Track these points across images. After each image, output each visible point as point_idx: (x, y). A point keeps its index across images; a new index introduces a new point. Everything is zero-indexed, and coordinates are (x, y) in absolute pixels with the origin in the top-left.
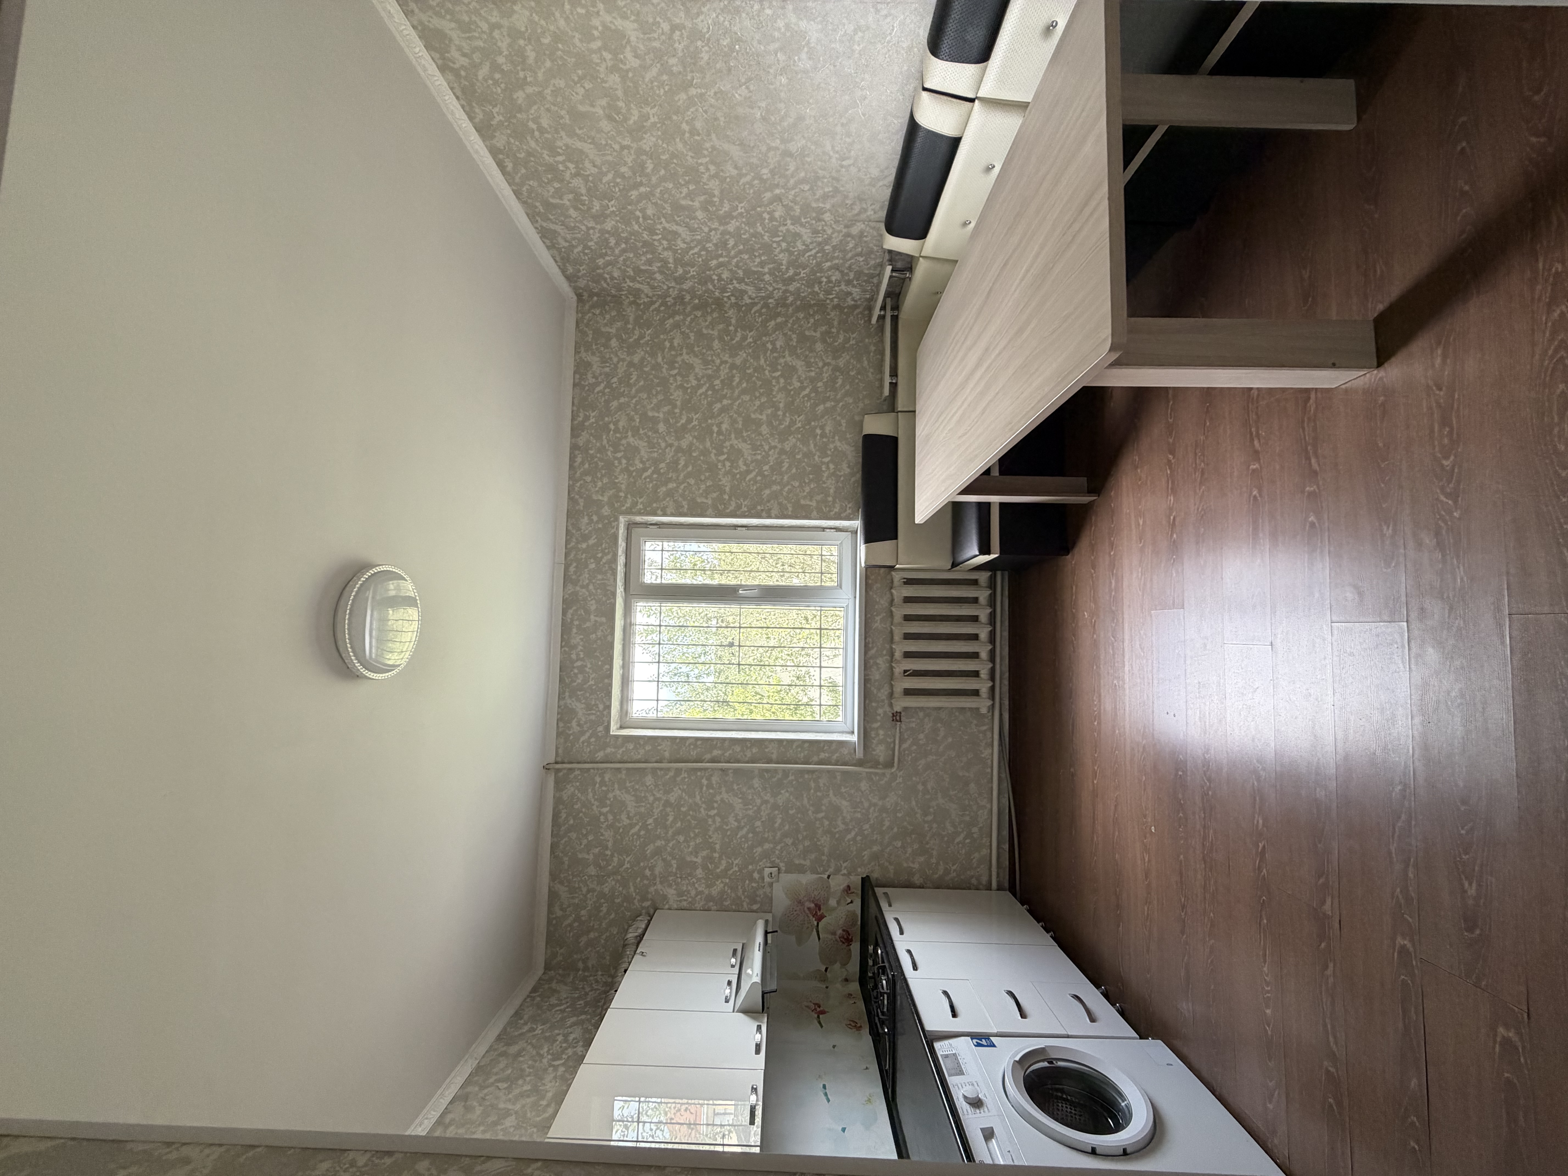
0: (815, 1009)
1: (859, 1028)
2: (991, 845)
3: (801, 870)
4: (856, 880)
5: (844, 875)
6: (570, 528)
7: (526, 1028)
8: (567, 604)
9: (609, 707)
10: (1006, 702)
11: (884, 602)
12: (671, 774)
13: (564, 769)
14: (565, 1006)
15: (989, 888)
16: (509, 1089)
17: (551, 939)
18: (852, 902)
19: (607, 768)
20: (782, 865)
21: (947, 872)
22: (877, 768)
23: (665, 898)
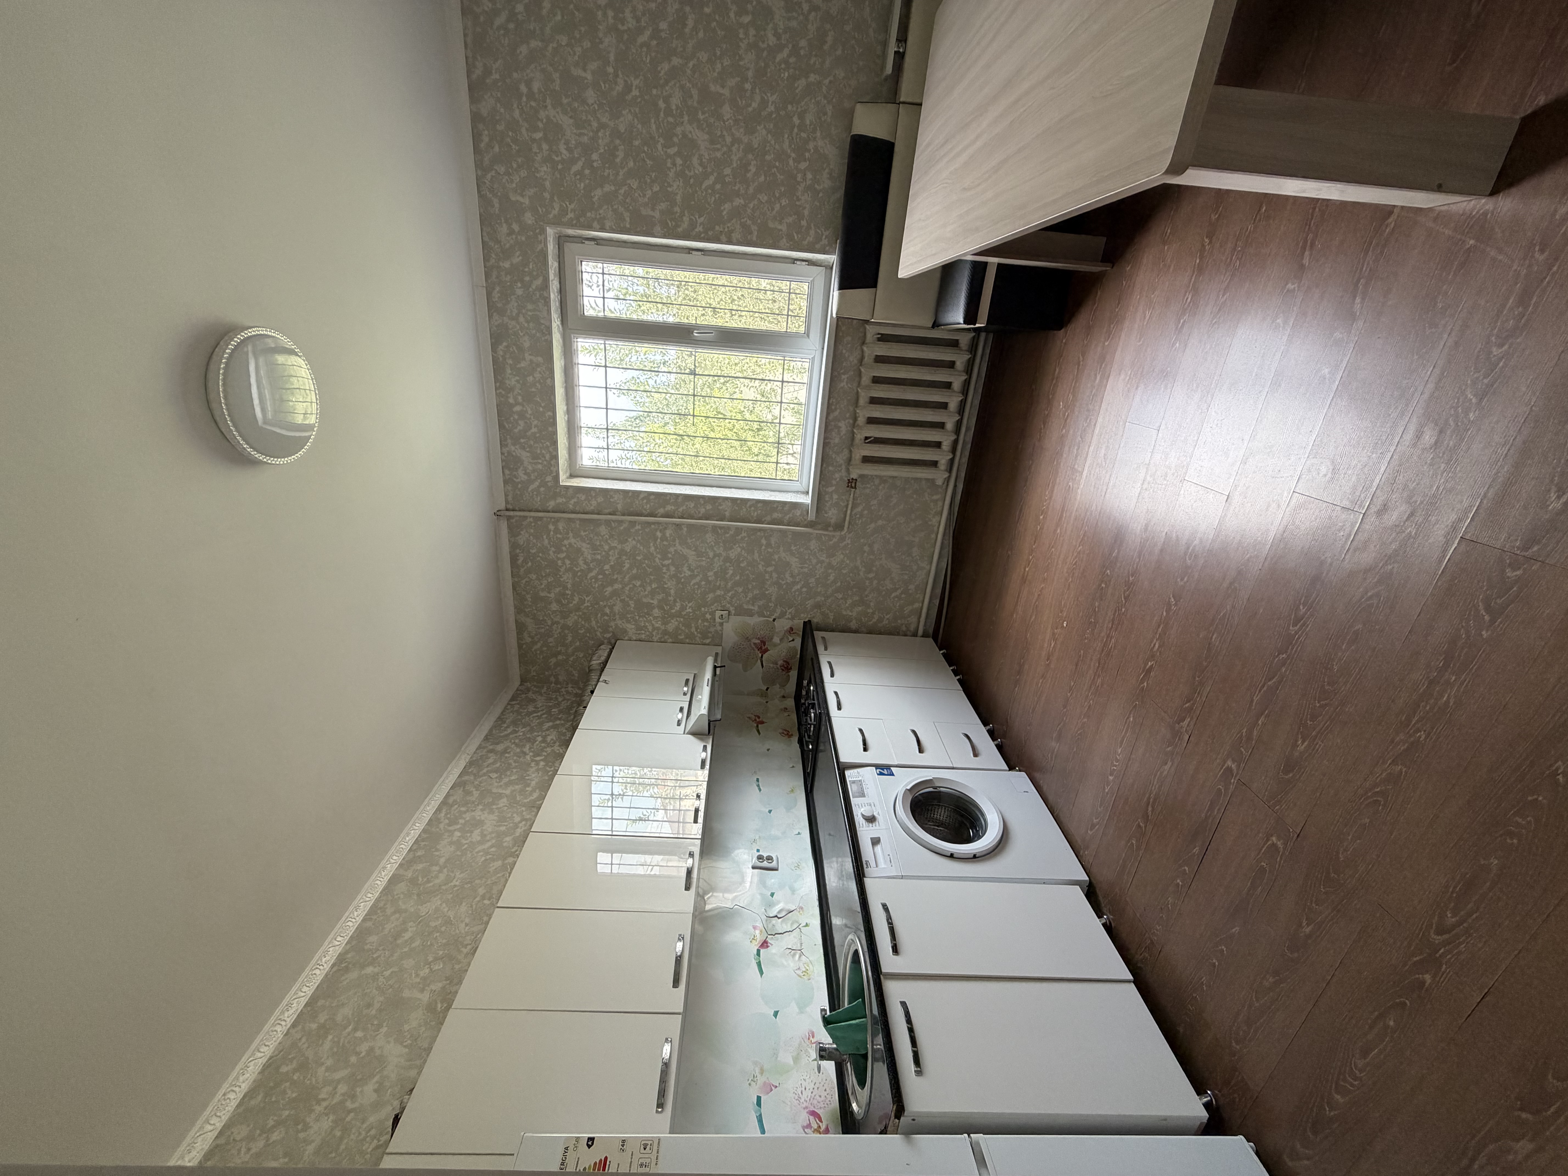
0: (755, 720)
1: (790, 736)
2: (923, 601)
3: (750, 614)
4: (799, 623)
5: (788, 619)
6: (486, 239)
7: (509, 730)
8: (496, 338)
9: (556, 457)
10: (963, 475)
11: (853, 359)
12: (625, 525)
13: (517, 516)
14: (541, 712)
15: (915, 635)
16: (500, 778)
17: (524, 658)
18: (793, 640)
19: (561, 518)
20: (731, 609)
21: (880, 620)
22: (827, 530)
23: (625, 631)
